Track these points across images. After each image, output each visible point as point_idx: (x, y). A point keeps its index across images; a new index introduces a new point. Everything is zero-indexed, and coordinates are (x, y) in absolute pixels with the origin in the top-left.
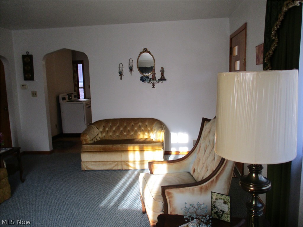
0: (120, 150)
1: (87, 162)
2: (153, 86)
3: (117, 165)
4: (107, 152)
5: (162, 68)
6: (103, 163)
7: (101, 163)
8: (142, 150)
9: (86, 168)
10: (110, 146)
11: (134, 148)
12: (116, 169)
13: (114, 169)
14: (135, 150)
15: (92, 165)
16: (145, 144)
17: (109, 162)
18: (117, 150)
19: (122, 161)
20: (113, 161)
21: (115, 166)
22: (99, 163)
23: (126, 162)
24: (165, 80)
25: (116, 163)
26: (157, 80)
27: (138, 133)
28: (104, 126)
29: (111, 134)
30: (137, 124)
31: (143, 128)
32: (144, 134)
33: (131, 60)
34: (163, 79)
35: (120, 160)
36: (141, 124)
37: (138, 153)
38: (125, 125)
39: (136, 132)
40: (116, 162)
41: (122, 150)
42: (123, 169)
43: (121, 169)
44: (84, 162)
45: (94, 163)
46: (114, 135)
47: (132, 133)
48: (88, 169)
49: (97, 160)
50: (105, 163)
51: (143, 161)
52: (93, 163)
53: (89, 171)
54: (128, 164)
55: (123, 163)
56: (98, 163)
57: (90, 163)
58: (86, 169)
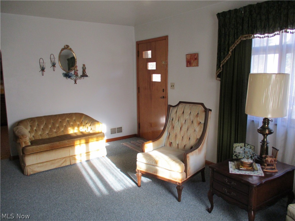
0: (68, 146)
1: (32, 165)
2: (75, 81)
3: (65, 161)
4: (54, 150)
5: (84, 65)
6: (51, 162)
7: (48, 163)
8: (87, 142)
9: (32, 171)
10: (57, 143)
11: (80, 142)
12: (65, 165)
13: (62, 166)
14: (81, 143)
15: (38, 167)
16: (90, 137)
17: (57, 160)
18: (65, 146)
19: (70, 157)
20: (61, 158)
21: (64, 162)
22: (47, 163)
23: (73, 157)
24: (87, 76)
25: (64, 160)
26: (79, 76)
27: (68, 128)
28: (30, 126)
29: (40, 133)
30: (65, 119)
31: (71, 123)
32: (73, 128)
33: (52, 55)
34: (84, 75)
35: (68, 155)
36: (68, 120)
37: (84, 145)
38: (53, 123)
39: (66, 128)
40: (64, 158)
41: (70, 145)
42: (72, 164)
43: (70, 164)
44: (30, 165)
45: (41, 165)
46: (44, 133)
47: (62, 129)
48: (34, 173)
49: (44, 161)
50: (53, 161)
51: (89, 152)
52: (39, 165)
53: (34, 174)
54: (75, 158)
55: (71, 158)
56: (45, 163)
57: (36, 165)
58: (32, 173)
